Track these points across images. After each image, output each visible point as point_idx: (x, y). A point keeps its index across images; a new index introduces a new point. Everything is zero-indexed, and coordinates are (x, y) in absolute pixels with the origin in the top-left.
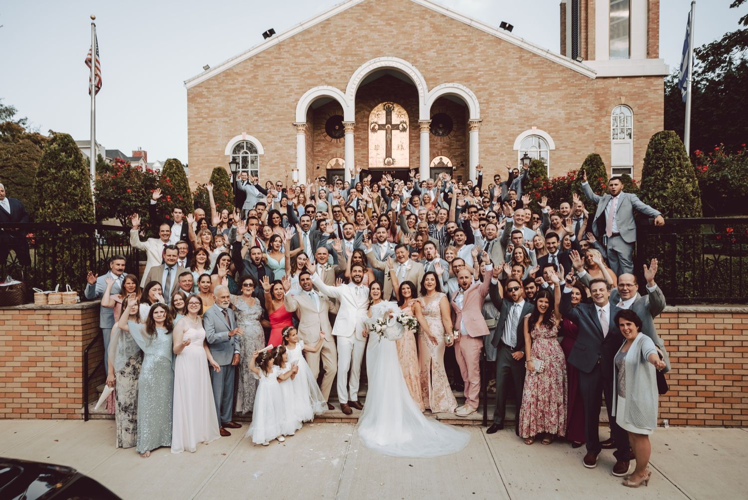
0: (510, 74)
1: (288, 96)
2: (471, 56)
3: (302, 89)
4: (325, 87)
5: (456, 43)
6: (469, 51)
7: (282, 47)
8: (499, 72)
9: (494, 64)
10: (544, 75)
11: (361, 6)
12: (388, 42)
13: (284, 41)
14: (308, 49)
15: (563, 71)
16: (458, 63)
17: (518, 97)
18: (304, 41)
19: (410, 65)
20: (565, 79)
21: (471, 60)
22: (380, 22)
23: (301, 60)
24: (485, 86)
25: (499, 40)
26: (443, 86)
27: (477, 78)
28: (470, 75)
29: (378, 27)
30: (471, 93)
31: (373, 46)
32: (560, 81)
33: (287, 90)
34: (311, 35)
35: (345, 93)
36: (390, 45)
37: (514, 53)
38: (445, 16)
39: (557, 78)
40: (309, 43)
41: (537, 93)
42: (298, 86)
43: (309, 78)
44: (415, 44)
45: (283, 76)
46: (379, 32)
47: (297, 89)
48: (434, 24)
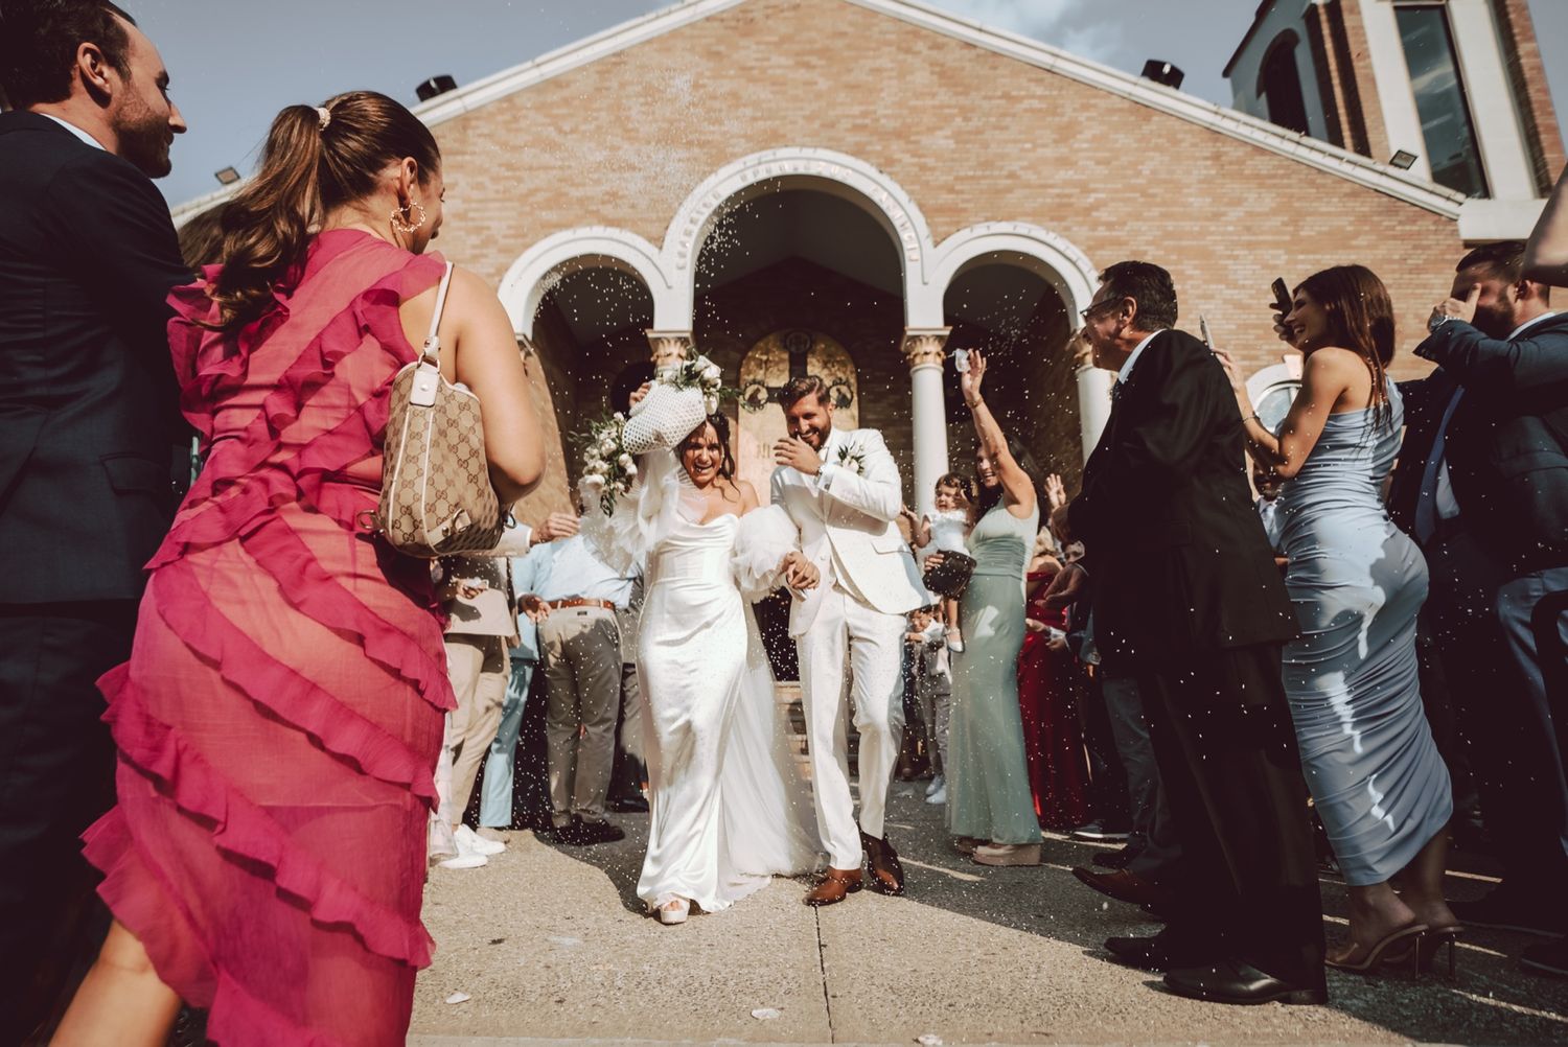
0: (1191, 200)
1: (475, 258)
2: (1063, 150)
3: (524, 236)
4: (598, 230)
5: (1014, 115)
6: (1055, 136)
7: (474, 123)
8: (1154, 196)
9: (1139, 174)
10: (1297, 204)
11: (722, 20)
12: (802, 109)
13: (479, 109)
14: (551, 129)
15: (1354, 195)
16: (1022, 168)
17: (1225, 268)
18: (540, 108)
19: (873, 172)
20: (1363, 219)
21: (1063, 162)
22: (777, 59)
23: (528, 156)
24: (1114, 233)
25: (1144, 110)
26: (981, 229)
27: (1088, 210)
28: (1065, 200)
29: (770, 72)
30: (1074, 252)
31: (754, 119)
32: (1351, 223)
33: (474, 240)
34: (566, 93)
35: (661, 248)
36: (810, 118)
37: (1194, 145)
38: (975, 47)
39: (1340, 214)
40: (556, 111)
41: (1285, 257)
42: (509, 227)
43: (549, 205)
44: (885, 116)
45: (466, 200)
46: (774, 84)
47: (505, 237)
48: (942, 65)
